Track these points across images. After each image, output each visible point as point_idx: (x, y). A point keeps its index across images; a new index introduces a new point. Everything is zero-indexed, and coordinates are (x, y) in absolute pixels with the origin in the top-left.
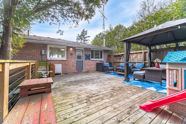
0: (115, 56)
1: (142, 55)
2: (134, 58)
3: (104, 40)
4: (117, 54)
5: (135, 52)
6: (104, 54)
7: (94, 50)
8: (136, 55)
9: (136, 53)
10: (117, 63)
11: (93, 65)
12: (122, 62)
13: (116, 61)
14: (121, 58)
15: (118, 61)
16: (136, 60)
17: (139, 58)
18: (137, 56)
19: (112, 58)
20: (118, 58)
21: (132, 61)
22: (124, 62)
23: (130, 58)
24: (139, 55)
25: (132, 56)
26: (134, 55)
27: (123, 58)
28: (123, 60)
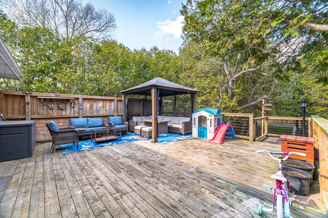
1: (113, 104)
2: (98, 109)
8: (103, 103)
9: (103, 100)
10: (52, 119)
12: (72, 116)
13: (48, 113)
14: (68, 106)
15: (55, 113)
16: (103, 111)
17: (108, 108)
18: (105, 105)
19: (28, 104)
20: (56, 105)
21: (95, 114)
22: (77, 115)
23: (92, 107)
24: (108, 104)
25: (95, 105)
26: (100, 104)
27: (73, 107)
28: (74, 111)
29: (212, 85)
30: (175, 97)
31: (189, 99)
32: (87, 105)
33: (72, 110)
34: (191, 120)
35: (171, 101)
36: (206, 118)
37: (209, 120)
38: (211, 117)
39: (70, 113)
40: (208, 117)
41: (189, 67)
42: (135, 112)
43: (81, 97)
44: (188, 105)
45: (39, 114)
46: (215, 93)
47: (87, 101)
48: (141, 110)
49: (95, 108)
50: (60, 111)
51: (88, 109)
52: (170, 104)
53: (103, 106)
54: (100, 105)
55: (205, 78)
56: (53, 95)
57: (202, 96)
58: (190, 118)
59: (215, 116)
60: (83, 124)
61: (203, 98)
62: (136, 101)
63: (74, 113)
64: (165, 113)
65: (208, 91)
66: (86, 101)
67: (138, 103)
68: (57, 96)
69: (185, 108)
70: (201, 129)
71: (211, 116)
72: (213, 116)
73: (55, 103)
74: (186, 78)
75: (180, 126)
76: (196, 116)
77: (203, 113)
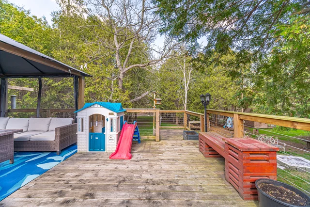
29: (102, 75)
30: (40, 81)
31: (69, 89)
34: (75, 121)
35: (32, 90)
36: (104, 117)
37: (109, 120)
38: (112, 116)
40: (107, 116)
41: (70, 45)
44: (69, 97)
46: (106, 84)
52: (32, 95)
55: (93, 65)
57: (88, 86)
58: (71, 119)
59: (118, 114)
61: (91, 89)
64: (15, 111)
65: (98, 81)
69: (63, 101)
70: (94, 138)
71: (112, 114)
72: (115, 114)
74: (65, 58)
75: (51, 137)
76: (84, 115)
77: (98, 110)
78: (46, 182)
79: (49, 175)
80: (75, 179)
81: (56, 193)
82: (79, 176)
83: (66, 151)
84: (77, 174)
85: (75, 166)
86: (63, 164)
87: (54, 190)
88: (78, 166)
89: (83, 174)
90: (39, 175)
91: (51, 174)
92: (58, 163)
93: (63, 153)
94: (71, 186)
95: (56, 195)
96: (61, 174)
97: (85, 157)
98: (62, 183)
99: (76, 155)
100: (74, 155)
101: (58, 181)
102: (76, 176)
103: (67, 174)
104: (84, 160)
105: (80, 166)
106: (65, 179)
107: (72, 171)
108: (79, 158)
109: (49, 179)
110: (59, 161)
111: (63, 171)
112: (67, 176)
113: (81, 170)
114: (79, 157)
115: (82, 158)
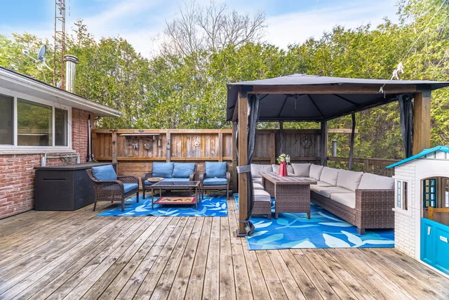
0: (129, 138)
1: (217, 141)
2: (194, 149)
3: (68, 69)
4: (136, 132)
5: (200, 131)
6: (77, 125)
7: (17, 95)
8: (202, 140)
9: (201, 135)
10: (138, 161)
11: (10, 182)
12: (158, 159)
13: (133, 154)
14: (155, 145)
15: (140, 155)
16: (201, 153)
17: (208, 148)
18: (204, 143)
19: (114, 143)
20: (141, 145)
21: (189, 157)
22: (164, 158)
23: (184, 146)
24: (208, 140)
25: (189, 142)
26: (197, 141)
27: (161, 147)
28: (162, 152)
30: (354, 119)
32: (178, 143)
33: (160, 150)
39: (157, 156)
42: (259, 155)
43: (168, 131)
45: (125, 156)
47: (179, 137)
48: (272, 151)
49: (189, 149)
50: (146, 152)
51: (179, 151)
53: (201, 145)
54: (196, 143)
56: (136, 131)
60: (165, 172)
62: (262, 135)
63: (162, 155)
66: (176, 137)
67: (265, 137)
68: (142, 132)
70: (435, 234)
73: (141, 141)
76: (410, 175)
78: (312, 260)
79: (323, 255)
80: (347, 289)
81: (307, 285)
82: (356, 290)
83: (377, 235)
84: (358, 285)
85: (369, 269)
86: (353, 252)
87: (310, 279)
88: (371, 272)
89: (367, 292)
90: (314, 246)
91: (326, 255)
92: (348, 246)
93: (369, 236)
94: (331, 294)
95: (305, 288)
96: (337, 265)
97: (403, 266)
98: (327, 278)
99: (388, 252)
100: (384, 250)
101: (324, 272)
102: (353, 287)
103: (343, 273)
104: (394, 271)
105: (376, 276)
106: (334, 276)
107: (355, 274)
108: (387, 261)
109: (320, 260)
110: (352, 244)
111: (343, 262)
112: (340, 274)
113: (370, 285)
114: (391, 258)
115: (393, 265)
